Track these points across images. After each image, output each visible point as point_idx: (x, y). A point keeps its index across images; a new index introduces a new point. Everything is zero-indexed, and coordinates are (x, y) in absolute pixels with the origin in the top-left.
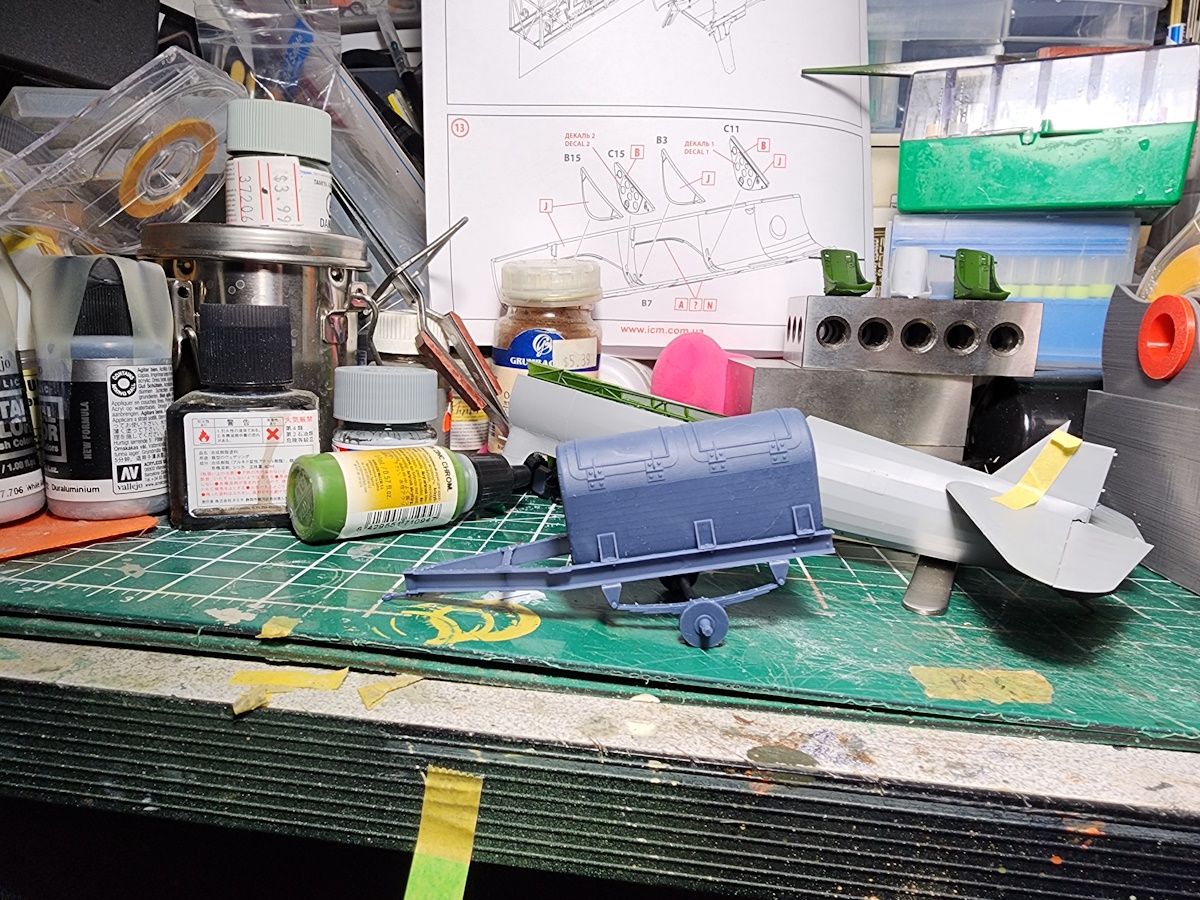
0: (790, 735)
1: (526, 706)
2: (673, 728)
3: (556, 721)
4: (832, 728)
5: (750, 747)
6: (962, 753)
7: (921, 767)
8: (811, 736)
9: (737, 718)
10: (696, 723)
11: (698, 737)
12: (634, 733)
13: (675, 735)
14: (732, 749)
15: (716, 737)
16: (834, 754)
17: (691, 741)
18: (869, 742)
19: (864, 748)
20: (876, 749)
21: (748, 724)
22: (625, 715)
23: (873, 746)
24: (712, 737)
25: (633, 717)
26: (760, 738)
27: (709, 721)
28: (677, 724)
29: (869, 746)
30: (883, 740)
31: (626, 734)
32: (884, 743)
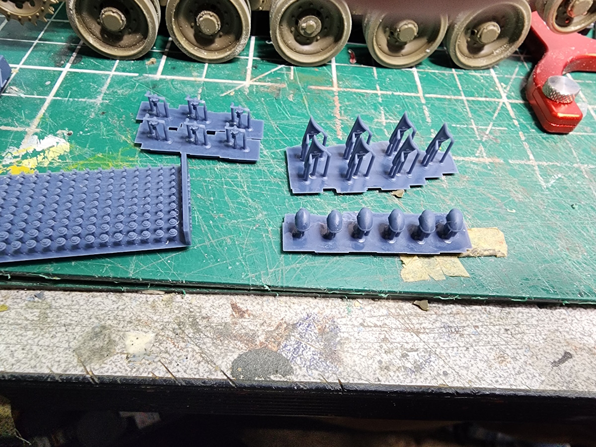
0: (277, 328)
1: (29, 316)
2: (171, 334)
3: (55, 340)
4: (316, 311)
5: (236, 356)
6: (418, 333)
7: (380, 362)
8: (294, 326)
9: (234, 307)
11: (191, 346)
12: (131, 350)
14: (219, 363)
16: (308, 355)
17: (183, 354)
18: (343, 329)
19: (338, 339)
20: (347, 338)
21: (242, 316)
22: (128, 319)
23: (346, 335)
24: (204, 344)
25: (137, 323)
26: (250, 338)
27: (208, 318)
28: (177, 327)
29: (342, 335)
30: (356, 324)
31: (122, 353)
32: (356, 329)
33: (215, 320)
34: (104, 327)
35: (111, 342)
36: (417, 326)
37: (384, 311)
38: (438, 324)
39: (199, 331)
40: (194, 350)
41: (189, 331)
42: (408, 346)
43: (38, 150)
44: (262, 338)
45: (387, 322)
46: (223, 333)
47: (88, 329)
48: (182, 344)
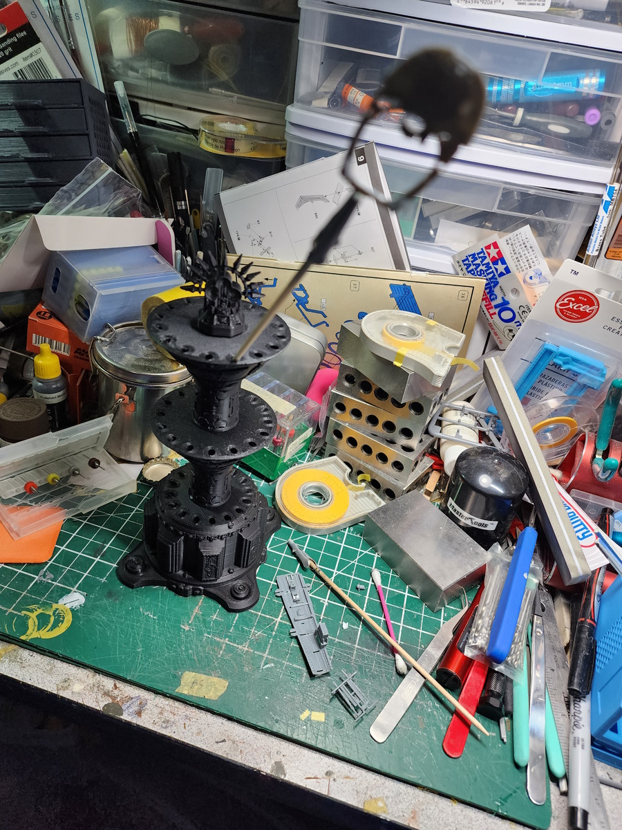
0: (125, 697)
1: (47, 667)
2: (89, 688)
3: (52, 679)
4: (143, 695)
5: (107, 703)
6: (175, 715)
7: (154, 721)
8: (132, 698)
9: (115, 685)
10: (98, 687)
11: (94, 695)
12: (74, 690)
13: (87, 694)
14: (100, 704)
15: (99, 697)
16: (131, 710)
17: (90, 697)
18: (148, 705)
19: (145, 708)
20: (148, 709)
21: (116, 688)
22: (77, 678)
23: (148, 707)
25: (80, 680)
26: (114, 698)
30: (154, 704)
31: (71, 690)
32: (153, 706)
33: (106, 688)
34: (69, 679)
35: (69, 685)
37: (167, 702)
38: (184, 714)
39: (99, 690)
40: (94, 697)
41: (96, 689)
44: (118, 700)
45: (166, 707)
46: (106, 694)
47: (63, 678)
48: (91, 693)
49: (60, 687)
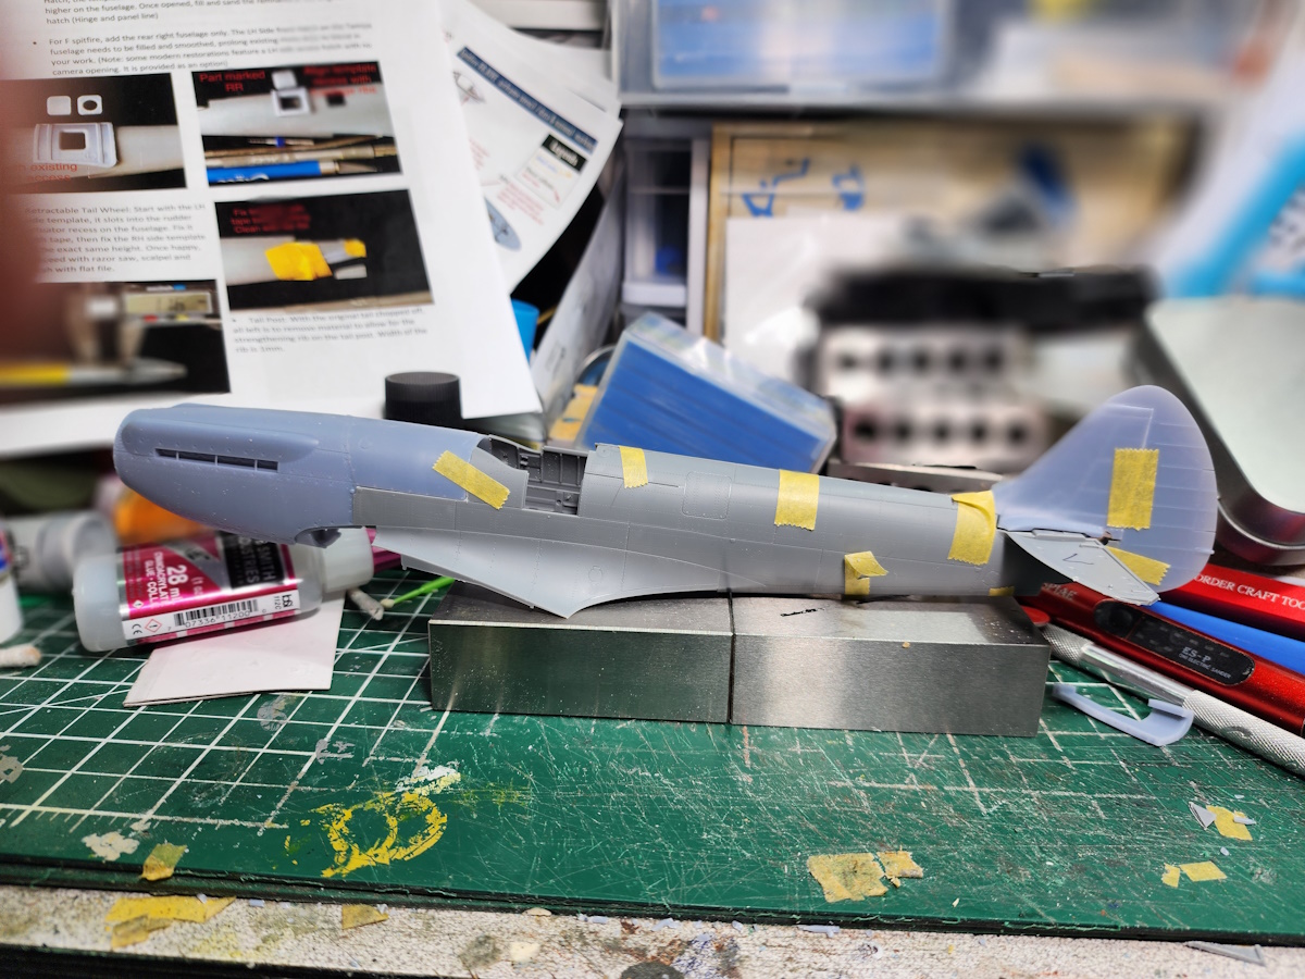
2: (557, 946)
5: (626, 967)
8: (690, 943)
10: (581, 937)
12: (515, 959)
14: (608, 972)
15: (597, 958)
17: (570, 963)
18: (743, 947)
19: (737, 957)
20: (747, 957)
21: (633, 932)
22: (512, 931)
23: (746, 953)
24: (592, 955)
25: (521, 935)
26: (640, 952)
27: (595, 933)
28: (562, 939)
29: (742, 953)
30: (758, 943)
31: (507, 960)
32: (757, 948)
33: (603, 935)
34: (488, 937)
35: (496, 950)
36: (827, 948)
38: (852, 947)
39: (586, 944)
40: (581, 961)
41: (578, 945)
42: (817, 966)
43: (430, 779)
44: (653, 954)
45: (793, 943)
46: (612, 947)
47: (473, 939)
48: (569, 955)
49: (470, 960)
